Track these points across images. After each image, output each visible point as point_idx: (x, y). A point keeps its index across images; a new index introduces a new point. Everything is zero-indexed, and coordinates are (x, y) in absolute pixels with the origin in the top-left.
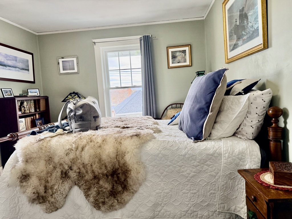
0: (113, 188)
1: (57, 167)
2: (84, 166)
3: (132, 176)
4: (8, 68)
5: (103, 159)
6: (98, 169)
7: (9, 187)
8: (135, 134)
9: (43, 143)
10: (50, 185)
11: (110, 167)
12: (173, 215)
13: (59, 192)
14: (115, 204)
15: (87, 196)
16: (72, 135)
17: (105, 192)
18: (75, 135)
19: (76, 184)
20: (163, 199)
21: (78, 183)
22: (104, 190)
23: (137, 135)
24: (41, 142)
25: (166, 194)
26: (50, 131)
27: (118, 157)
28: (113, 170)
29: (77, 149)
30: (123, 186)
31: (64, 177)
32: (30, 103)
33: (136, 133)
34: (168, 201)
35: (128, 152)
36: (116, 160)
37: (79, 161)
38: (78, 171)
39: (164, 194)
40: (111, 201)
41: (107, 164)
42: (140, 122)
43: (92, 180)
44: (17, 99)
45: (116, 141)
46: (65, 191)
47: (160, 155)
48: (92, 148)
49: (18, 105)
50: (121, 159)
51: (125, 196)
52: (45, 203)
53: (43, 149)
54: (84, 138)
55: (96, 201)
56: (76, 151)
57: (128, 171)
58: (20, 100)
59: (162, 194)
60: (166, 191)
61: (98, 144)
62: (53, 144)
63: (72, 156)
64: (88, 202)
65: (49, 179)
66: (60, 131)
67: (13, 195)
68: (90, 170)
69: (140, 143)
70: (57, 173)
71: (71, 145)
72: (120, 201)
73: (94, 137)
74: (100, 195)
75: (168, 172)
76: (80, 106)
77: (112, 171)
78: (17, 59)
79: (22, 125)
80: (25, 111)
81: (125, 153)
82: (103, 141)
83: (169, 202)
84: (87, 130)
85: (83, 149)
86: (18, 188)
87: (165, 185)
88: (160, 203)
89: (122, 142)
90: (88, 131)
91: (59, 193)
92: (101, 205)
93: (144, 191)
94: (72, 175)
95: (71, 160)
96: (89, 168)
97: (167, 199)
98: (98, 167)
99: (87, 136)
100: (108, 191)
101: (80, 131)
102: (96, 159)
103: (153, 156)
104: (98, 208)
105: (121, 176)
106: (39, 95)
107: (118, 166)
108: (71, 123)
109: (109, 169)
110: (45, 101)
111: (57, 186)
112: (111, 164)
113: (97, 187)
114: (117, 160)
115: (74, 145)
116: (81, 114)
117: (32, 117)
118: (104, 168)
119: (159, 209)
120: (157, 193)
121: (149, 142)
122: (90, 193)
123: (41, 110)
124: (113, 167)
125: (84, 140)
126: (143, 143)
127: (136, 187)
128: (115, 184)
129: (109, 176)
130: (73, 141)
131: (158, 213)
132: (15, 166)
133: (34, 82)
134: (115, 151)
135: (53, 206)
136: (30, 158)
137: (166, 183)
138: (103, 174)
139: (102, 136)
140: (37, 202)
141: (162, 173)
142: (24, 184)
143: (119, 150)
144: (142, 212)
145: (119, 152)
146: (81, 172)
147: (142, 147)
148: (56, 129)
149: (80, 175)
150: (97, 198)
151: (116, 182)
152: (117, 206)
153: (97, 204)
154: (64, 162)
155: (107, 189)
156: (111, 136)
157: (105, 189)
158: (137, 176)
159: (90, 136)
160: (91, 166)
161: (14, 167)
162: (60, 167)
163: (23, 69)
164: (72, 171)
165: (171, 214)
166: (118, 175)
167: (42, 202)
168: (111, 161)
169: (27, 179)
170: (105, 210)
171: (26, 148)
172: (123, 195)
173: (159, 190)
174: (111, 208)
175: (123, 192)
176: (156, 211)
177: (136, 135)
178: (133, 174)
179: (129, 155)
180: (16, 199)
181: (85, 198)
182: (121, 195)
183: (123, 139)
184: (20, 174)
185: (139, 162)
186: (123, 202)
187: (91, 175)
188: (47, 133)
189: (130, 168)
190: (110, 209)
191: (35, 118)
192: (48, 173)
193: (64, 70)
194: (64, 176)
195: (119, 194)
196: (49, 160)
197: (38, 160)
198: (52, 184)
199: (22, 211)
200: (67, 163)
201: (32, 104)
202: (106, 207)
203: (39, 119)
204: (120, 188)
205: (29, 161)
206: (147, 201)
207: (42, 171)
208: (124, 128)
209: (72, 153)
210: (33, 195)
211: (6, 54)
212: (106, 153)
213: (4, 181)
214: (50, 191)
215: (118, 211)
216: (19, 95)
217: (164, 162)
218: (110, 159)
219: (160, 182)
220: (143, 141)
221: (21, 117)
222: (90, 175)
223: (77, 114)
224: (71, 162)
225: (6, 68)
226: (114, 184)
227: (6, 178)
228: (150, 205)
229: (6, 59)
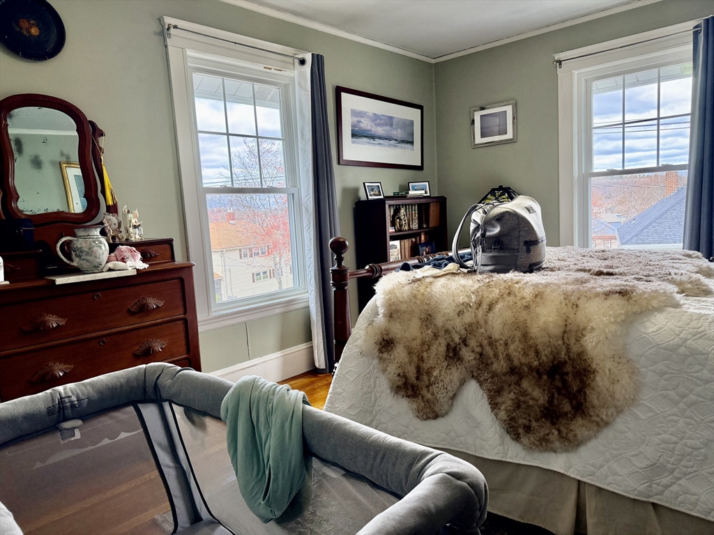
0: (550, 401)
1: (440, 334)
2: (492, 342)
3: (598, 386)
4: (377, 141)
5: (531, 335)
6: (521, 356)
7: (362, 357)
8: (618, 289)
9: (419, 286)
10: (425, 366)
11: (545, 355)
12: (704, 506)
13: (441, 384)
14: (551, 437)
15: (494, 406)
16: (474, 277)
17: (532, 406)
18: (479, 277)
19: (473, 376)
20: (681, 460)
21: (479, 374)
22: (531, 402)
23: (623, 293)
24: (416, 285)
25: (690, 450)
26: (435, 266)
27: (566, 335)
28: (552, 362)
29: (480, 306)
30: (574, 402)
31: (450, 357)
32: (412, 211)
33: (623, 288)
34: (694, 469)
35: (593, 329)
36: (560, 342)
37: (482, 330)
38: (478, 350)
39: (686, 448)
40: (544, 429)
41: (540, 347)
42: (652, 263)
43: (505, 374)
44: (388, 203)
45: (565, 299)
46: (453, 384)
47: (682, 350)
48: (509, 307)
49: (389, 213)
50: (573, 341)
51: (579, 427)
52: (416, 399)
53: (418, 297)
54: (496, 284)
55: (511, 420)
56: (477, 309)
57: (589, 371)
58: (393, 205)
59: (678, 447)
60: (689, 442)
61: (524, 301)
62: (435, 290)
63: (468, 317)
64: (494, 418)
65: (425, 355)
66: (452, 267)
67: (368, 371)
68: (503, 354)
69: (627, 312)
70: (439, 348)
71: (469, 297)
72: (565, 435)
73: (517, 285)
74: (520, 410)
75: (700, 397)
76: (495, 217)
77: (551, 364)
78: (392, 122)
79: (395, 254)
80: (401, 226)
81: (584, 329)
82: (536, 296)
83: (695, 471)
84: (506, 271)
85: (491, 307)
86: (376, 361)
87: (691, 426)
88: (670, 466)
89: (581, 303)
90: (509, 272)
91: (440, 386)
92: (521, 431)
93: (628, 428)
94: (467, 357)
95: (467, 326)
96: (501, 348)
97: (690, 464)
98: (520, 350)
99: (502, 282)
100: (540, 407)
101: (492, 271)
102: (516, 332)
103: (661, 348)
104: (514, 436)
105: (570, 380)
106: (428, 194)
107: (566, 358)
108: (476, 252)
109: (544, 358)
110: (439, 207)
111: (438, 371)
112: (549, 349)
113: (516, 391)
114: (564, 343)
115: (473, 296)
116: (497, 234)
117: (414, 240)
118: (532, 354)
119: (665, 481)
120: (664, 442)
121: (656, 313)
122: (499, 400)
123: (430, 226)
124: (554, 357)
125: (494, 289)
126: (635, 313)
127: (607, 412)
128: (556, 396)
129: (544, 374)
130: (473, 289)
131: (660, 488)
132: (373, 321)
133: (420, 168)
134: (562, 323)
135: (430, 408)
136: (397, 311)
137: (693, 422)
138: (530, 368)
139: (536, 285)
140: (403, 393)
141: (684, 396)
142: (385, 355)
143: (569, 321)
144: (616, 474)
145: (570, 326)
146: (484, 353)
147: (631, 322)
148: (447, 262)
149: (483, 360)
150: (514, 414)
151: (559, 390)
152: (557, 444)
153: (513, 426)
154: (453, 328)
155: (537, 401)
156: (555, 287)
157: (532, 399)
158: (611, 387)
159: (510, 284)
160: (506, 344)
161: (371, 323)
162: (446, 337)
163: (403, 142)
164: (467, 349)
165: (699, 503)
166: (565, 377)
167: (412, 395)
168: (550, 342)
169: (390, 348)
170: (530, 444)
171: (391, 292)
172: (573, 422)
173: (672, 434)
174: (544, 444)
175: (574, 417)
176: (656, 484)
177: (620, 293)
178: (601, 381)
179: (594, 337)
180: (372, 380)
181: (491, 410)
182: (568, 422)
183: (583, 298)
184: (379, 337)
185: (620, 357)
186: (571, 439)
187: (505, 365)
188: (428, 270)
189: (594, 366)
190: (541, 444)
191: (418, 242)
192: (423, 344)
193: (482, 136)
194: (451, 355)
195: (563, 418)
196: (428, 319)
197: (408, 316)
198: (429, 366)
199: (380, 404)
200: (458, 330)
201: (415, 214)
202: (532, 439)
203: (426, 244)
204: (567, 407)
205: (395, 316)
206: (634, 453)
207: (414, 337)
208: (600, 273)
209: (469, 313)
210: (398, 378)
211: (375, 114)
212: (540, 322)
213: (357, 343)
214: (425, 378)
215: (559, 455)
216: (392, 195)
217: (693, 370)
218: (547, 338)
219: (674, 415)
220: (636, 309)
221: (393, 238)
222: (502, 362)
223: (488, 234)
224: (467, 330)
225: (374, 142)
226: (553, 394)
227: (360, 341)
228: (641, 463)
229: (375, 125)
